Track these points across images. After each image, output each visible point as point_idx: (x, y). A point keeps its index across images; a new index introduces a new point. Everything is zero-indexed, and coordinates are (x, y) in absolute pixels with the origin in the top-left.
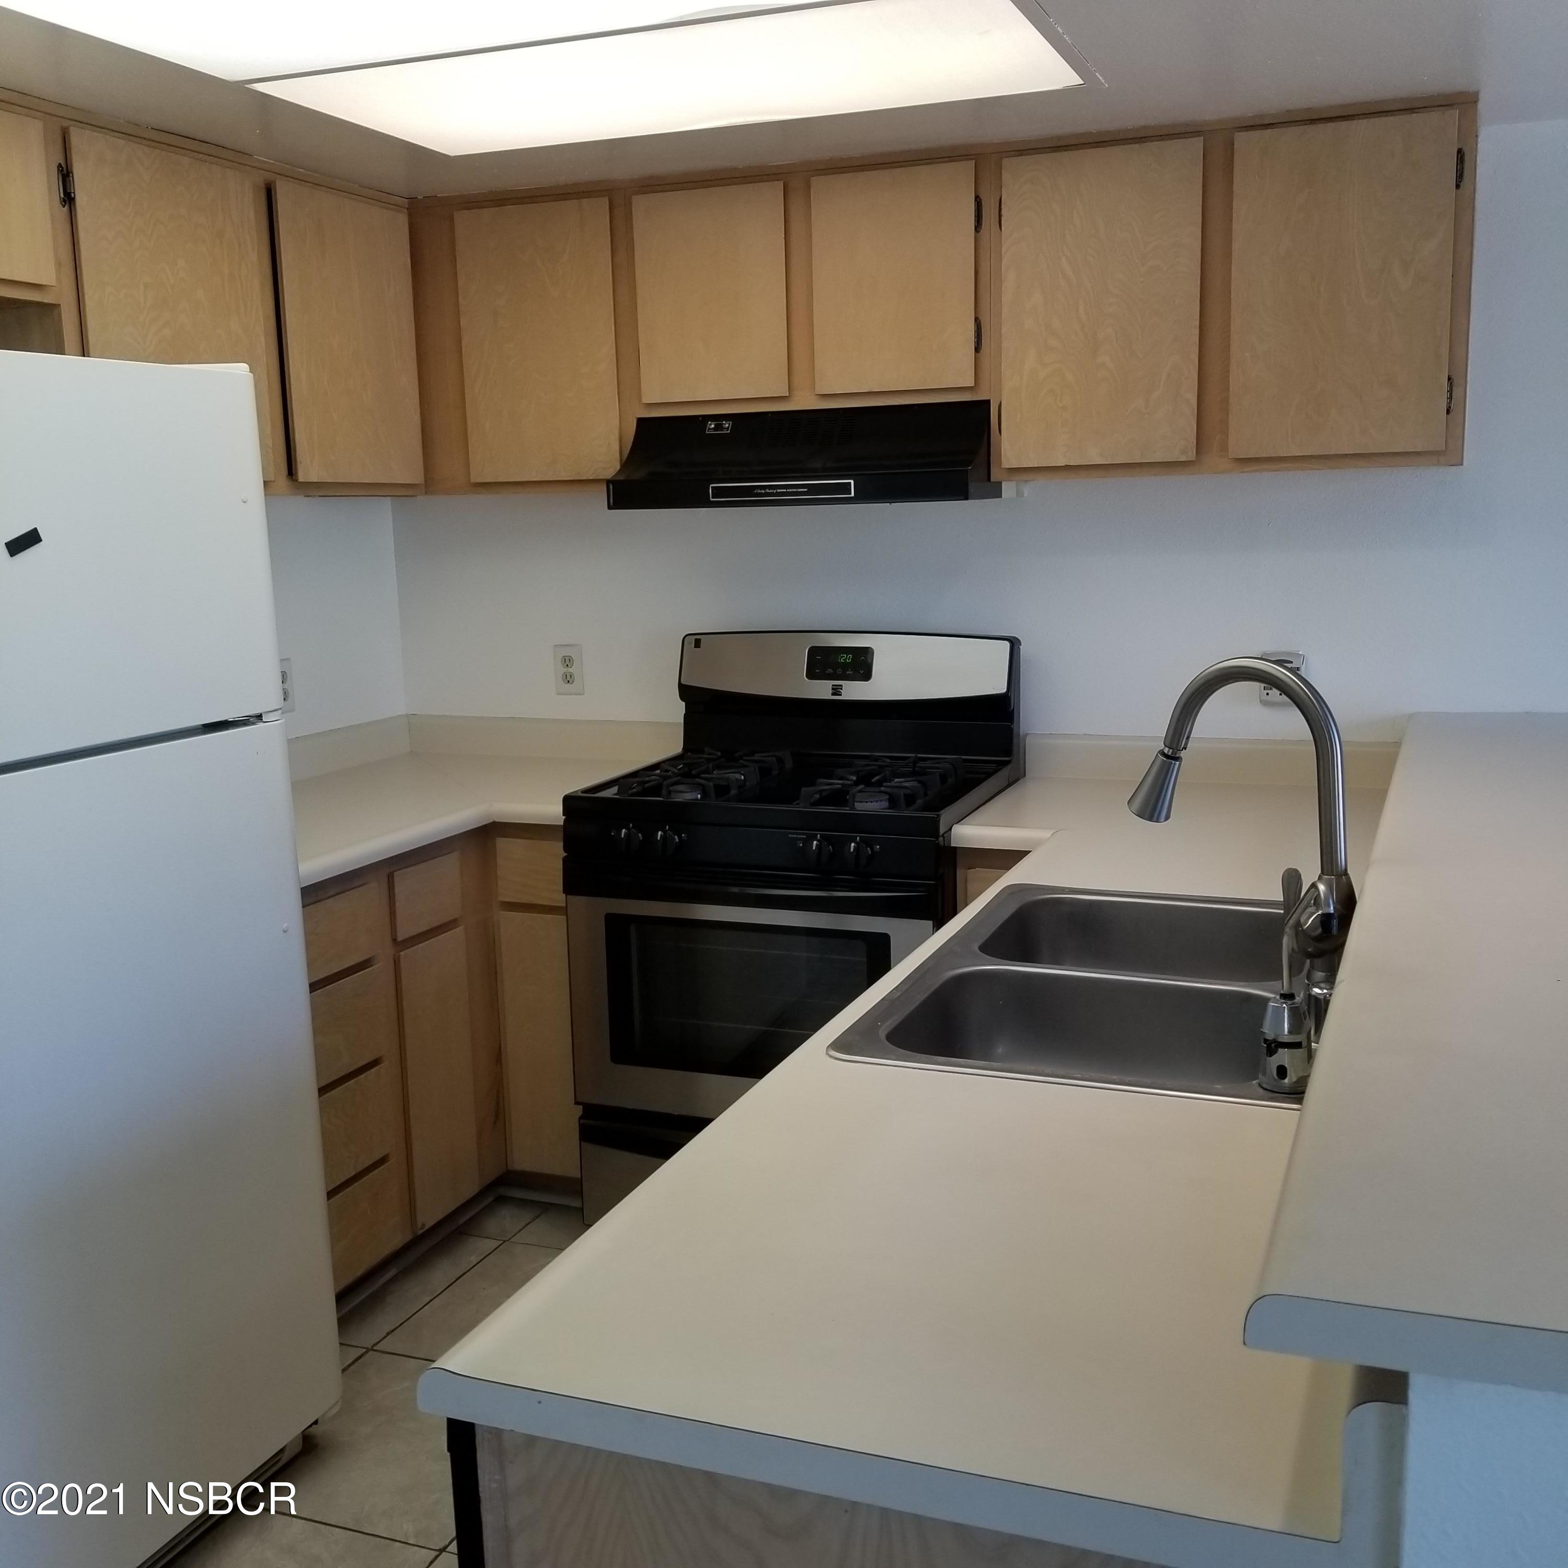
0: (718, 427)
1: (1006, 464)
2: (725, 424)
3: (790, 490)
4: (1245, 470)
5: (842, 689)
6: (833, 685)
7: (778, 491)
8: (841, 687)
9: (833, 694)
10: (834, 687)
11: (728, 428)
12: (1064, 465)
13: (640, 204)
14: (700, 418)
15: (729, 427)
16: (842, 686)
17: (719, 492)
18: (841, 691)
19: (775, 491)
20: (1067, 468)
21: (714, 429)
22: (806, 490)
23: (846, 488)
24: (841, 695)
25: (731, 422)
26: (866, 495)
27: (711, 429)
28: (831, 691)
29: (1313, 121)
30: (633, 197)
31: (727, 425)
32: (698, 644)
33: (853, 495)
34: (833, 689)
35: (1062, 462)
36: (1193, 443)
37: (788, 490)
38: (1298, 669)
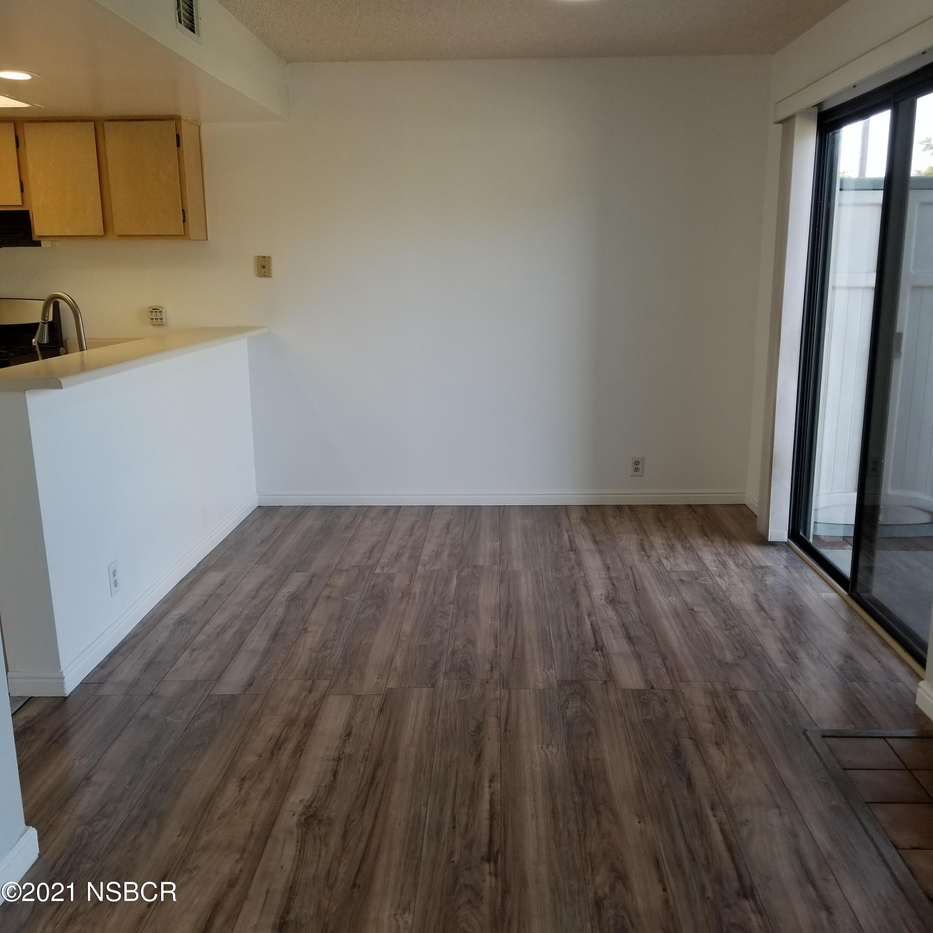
1: (37, 234)
29: (130, 120)
36: (102, 229)
38: (161, 312)
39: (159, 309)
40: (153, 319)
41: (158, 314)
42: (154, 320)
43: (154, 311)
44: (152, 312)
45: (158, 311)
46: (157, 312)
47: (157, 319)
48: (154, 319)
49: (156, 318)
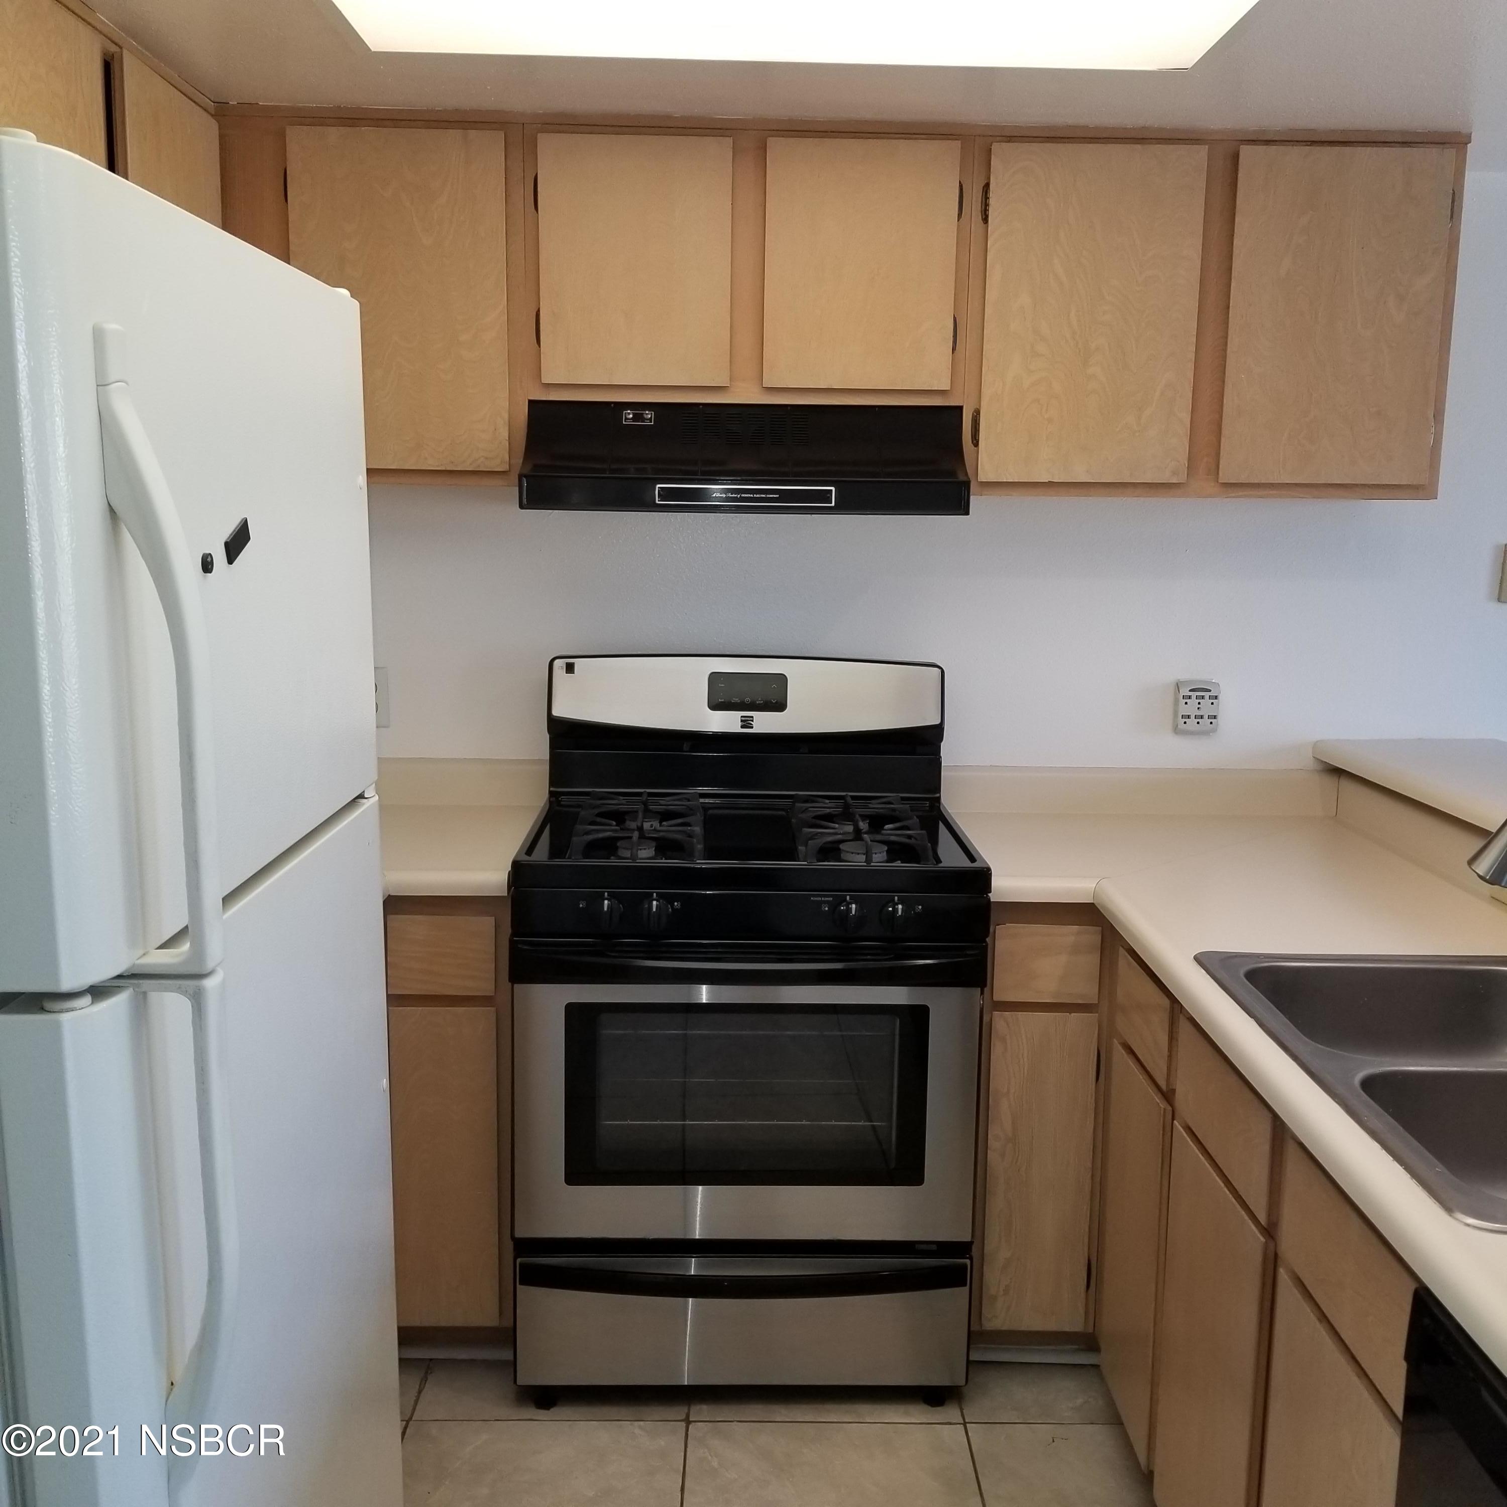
0: (637, 417)
1: (982, 477)
2: (647, 414)
3: (758, 496)
4: (1230, 495)
5: (753, 721)
6: (742, 717)
7: (743, 495)
8: (752, 719)
9: (742, 727)
10: (743, 719)
11: (650, 420)
12: (1047, 481)
13: (547, 144)
14: (612, 405)
15: (651, 417)
16: (752, 717)
17: (666, 494)
18: (752, 723)
19: (739, 496)
20: (1050, 485)
21: (634, 419)
22: (778, 496)
23: (824, 496)
24: (752, 727)
25: (653, 413)
26: (846, 506)
27: (629, 419)
28: (740, 724)
29: (1313, 143)
30: (539, 135)
31: (649, 416)
32: (570, 668)
33: (833, 504)
34: (742, 721)
35: (1045, 479)
36: (1185, 464)
37: (755, 496)
38: (1216, 697)
39: (1210, 691)
40: (1189, 717)
41: (1206, 702)
42: (1192, 722)
43: (1194, 694)
44: (1190, 697)
45: (1207, 694)
46: (1203, 697)
47: (1202, 717)
48: (1193, 717)
49: (1199, 713)
